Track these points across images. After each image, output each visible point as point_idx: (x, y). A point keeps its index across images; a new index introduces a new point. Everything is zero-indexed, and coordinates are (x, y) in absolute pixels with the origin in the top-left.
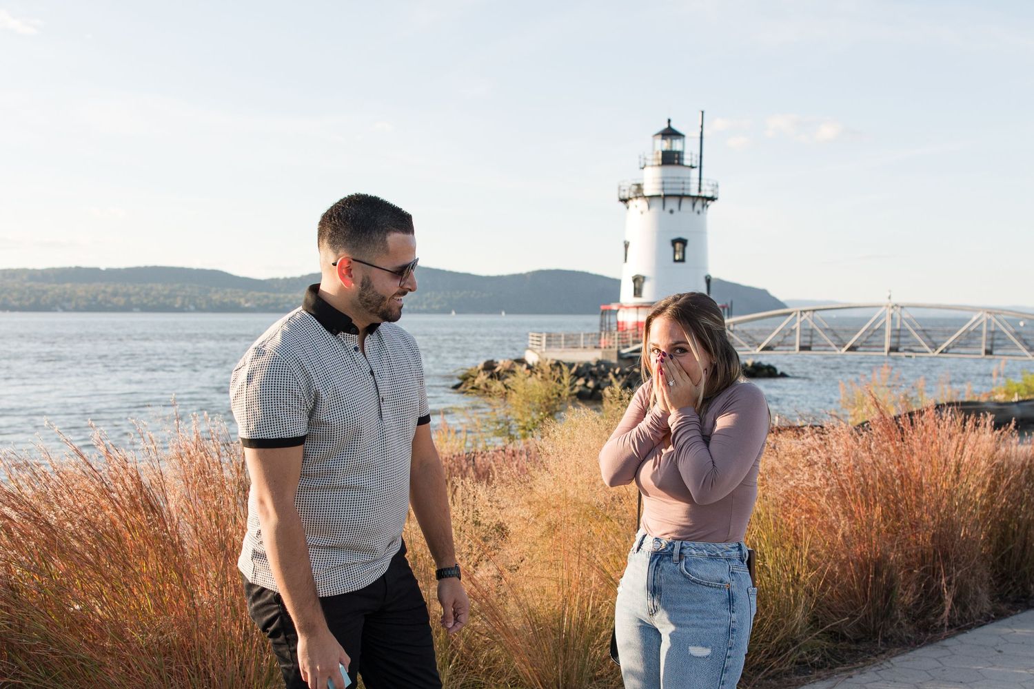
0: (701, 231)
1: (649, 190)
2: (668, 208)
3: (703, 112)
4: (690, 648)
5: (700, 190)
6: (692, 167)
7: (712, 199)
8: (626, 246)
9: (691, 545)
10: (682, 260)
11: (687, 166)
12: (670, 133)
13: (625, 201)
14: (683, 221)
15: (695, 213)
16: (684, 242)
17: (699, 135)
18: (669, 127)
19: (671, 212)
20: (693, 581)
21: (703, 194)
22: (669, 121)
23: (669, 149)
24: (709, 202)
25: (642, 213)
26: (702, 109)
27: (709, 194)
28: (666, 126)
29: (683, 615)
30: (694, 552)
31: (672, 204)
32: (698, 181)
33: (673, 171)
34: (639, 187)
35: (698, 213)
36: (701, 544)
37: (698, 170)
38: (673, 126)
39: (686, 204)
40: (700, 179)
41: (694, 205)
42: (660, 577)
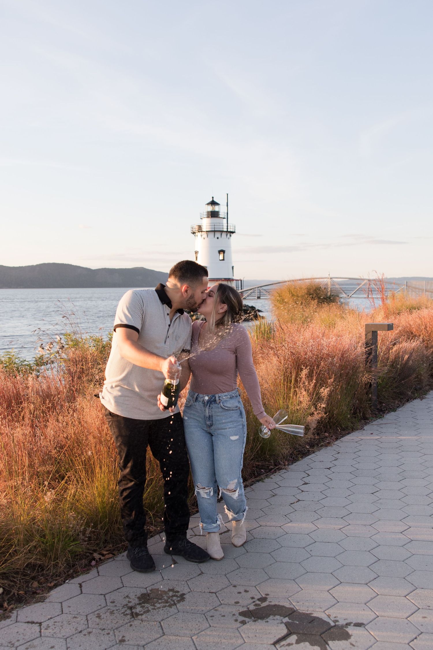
0: (229, 247)
1: (204, 229)
2: (216, 237)
3: (227, 194)
4: (230, 437)
5: (227, 229)
6: (224, 218)
7: (233, 232)
8: (196, 253)
9: (223, 395)
10: (223, 260)
11: (221, 218)
12: (213, 203)
13: (194, 233)
14: (222, 242)
15: (227, 239)
16: (223, 252)
17: (226, 204)
18: (213, 201)
19: (218, 238)
20: (226, 410)
21: (229, 230)
22: (213, 198)
23: (213, 210)
24: (232, 234)
25: (204, 239)
26: (227, 193)
27: (231, 230)
28: (211, 200)
29: (224, 425)
30: (224, 397)
31: (218, 235)
32: (226, 224)
33: (215, 220)
34: (200, 227)
35: (229, 238)
36: (226, 394)
37: (226, 219)
38: (215, 200)
39: (224, 234)
40: (227, 223)
41: (227, 235)
42: (212, 411)
